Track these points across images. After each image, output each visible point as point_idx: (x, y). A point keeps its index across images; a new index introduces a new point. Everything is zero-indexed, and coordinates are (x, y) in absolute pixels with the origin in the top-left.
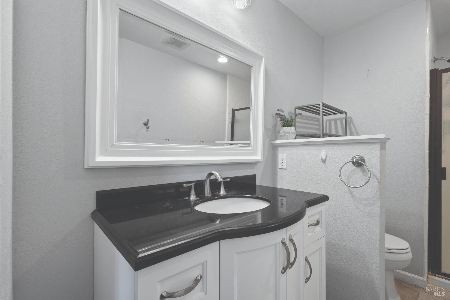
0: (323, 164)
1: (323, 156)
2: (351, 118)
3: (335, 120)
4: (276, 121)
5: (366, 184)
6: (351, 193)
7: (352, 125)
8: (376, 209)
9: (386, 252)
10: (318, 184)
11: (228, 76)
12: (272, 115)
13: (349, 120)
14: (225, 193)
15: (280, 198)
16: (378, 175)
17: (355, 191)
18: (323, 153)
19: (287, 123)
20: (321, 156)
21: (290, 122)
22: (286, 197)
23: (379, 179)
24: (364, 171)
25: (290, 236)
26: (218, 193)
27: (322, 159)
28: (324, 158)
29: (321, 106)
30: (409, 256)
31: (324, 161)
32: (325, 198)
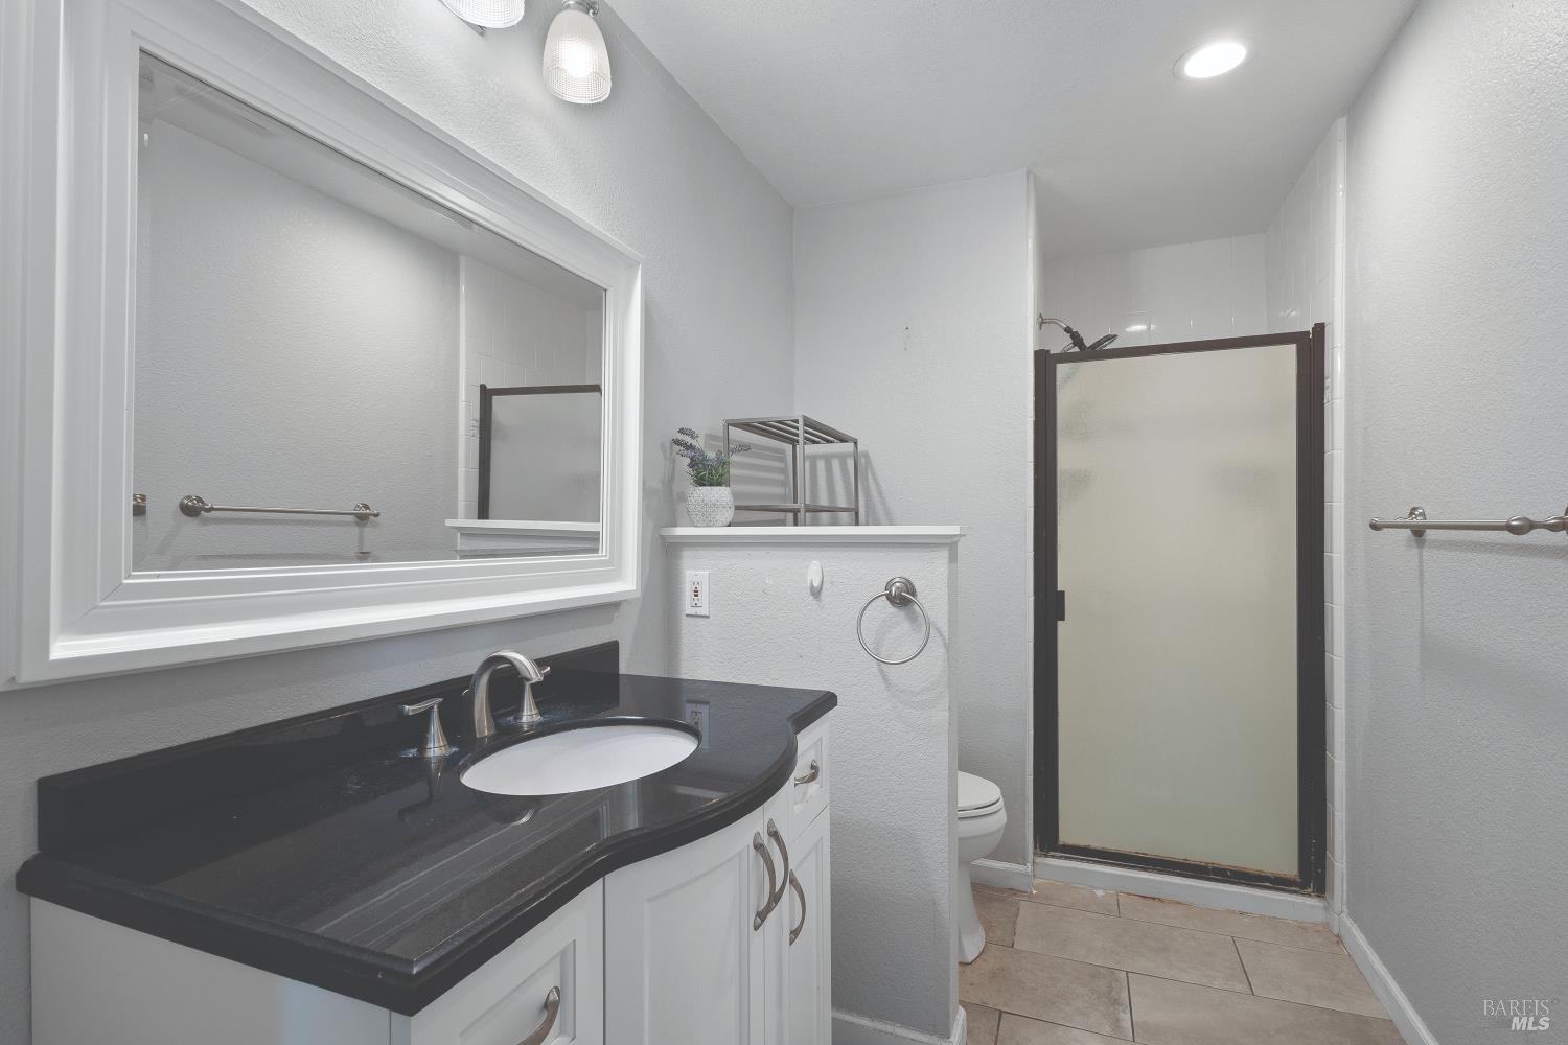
0: (815, 602)
1: (813, 575)
2: (866, 455)
3: (828, 459)
4: (673, 462)
5: (921, 651)
6: (885, 679)
7: (870, 477)
8: (941, 715)
9: (959, 819)
10: (801, 657)
11: (463, 260)
12: (662, 445)
13: (863, 460)
14: (538, 718)
15: (689, 708)
16: (945, 630)
17: (892, 672)
18: (813, 569)
19: (708, 473)
20: (809, 579)
21: (716, 469)
22: (707, 703)
23: (947, 638)
24: (913, 618)
25: (771, 823)
26: (512, 718)
27: (812, 587)
28: (816, 584)
29: (800, 425)
30: (1001, 818)
31: (816, 593)
32: (827, 701)
